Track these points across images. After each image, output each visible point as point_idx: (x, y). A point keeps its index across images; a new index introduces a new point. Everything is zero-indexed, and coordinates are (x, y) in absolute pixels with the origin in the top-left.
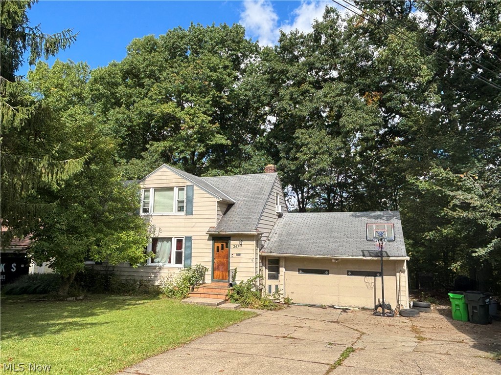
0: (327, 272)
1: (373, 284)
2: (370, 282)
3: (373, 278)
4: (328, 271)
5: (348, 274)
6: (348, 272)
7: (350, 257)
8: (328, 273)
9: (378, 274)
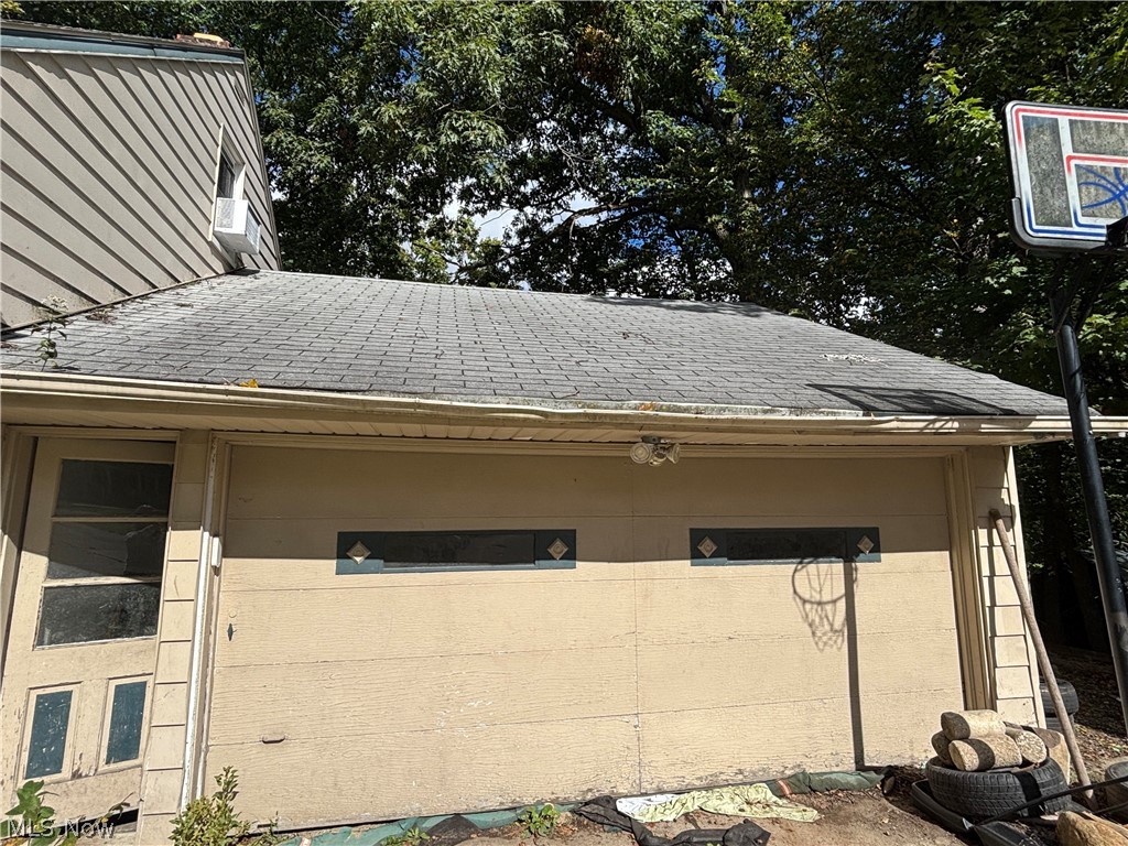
0: (558, 548)
1: (842, 604)
2: (826, 597)
3: (838, 567)
4: (569, 537)
5: (696, 555)
6: (697, 536)
7: (785, 415)
8: (571, 556)
9: (866, 544)
